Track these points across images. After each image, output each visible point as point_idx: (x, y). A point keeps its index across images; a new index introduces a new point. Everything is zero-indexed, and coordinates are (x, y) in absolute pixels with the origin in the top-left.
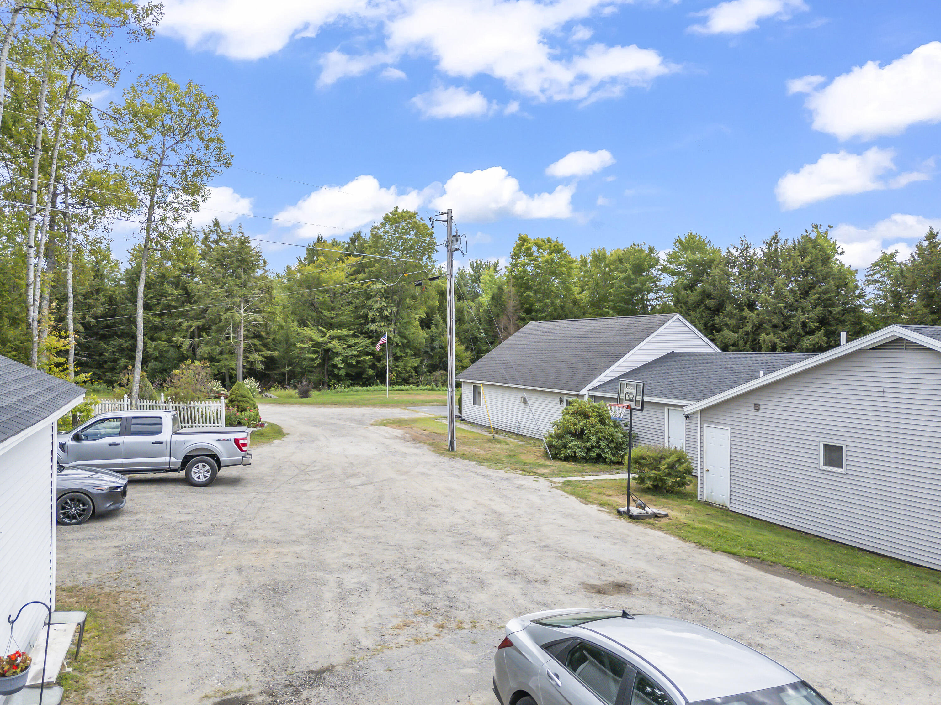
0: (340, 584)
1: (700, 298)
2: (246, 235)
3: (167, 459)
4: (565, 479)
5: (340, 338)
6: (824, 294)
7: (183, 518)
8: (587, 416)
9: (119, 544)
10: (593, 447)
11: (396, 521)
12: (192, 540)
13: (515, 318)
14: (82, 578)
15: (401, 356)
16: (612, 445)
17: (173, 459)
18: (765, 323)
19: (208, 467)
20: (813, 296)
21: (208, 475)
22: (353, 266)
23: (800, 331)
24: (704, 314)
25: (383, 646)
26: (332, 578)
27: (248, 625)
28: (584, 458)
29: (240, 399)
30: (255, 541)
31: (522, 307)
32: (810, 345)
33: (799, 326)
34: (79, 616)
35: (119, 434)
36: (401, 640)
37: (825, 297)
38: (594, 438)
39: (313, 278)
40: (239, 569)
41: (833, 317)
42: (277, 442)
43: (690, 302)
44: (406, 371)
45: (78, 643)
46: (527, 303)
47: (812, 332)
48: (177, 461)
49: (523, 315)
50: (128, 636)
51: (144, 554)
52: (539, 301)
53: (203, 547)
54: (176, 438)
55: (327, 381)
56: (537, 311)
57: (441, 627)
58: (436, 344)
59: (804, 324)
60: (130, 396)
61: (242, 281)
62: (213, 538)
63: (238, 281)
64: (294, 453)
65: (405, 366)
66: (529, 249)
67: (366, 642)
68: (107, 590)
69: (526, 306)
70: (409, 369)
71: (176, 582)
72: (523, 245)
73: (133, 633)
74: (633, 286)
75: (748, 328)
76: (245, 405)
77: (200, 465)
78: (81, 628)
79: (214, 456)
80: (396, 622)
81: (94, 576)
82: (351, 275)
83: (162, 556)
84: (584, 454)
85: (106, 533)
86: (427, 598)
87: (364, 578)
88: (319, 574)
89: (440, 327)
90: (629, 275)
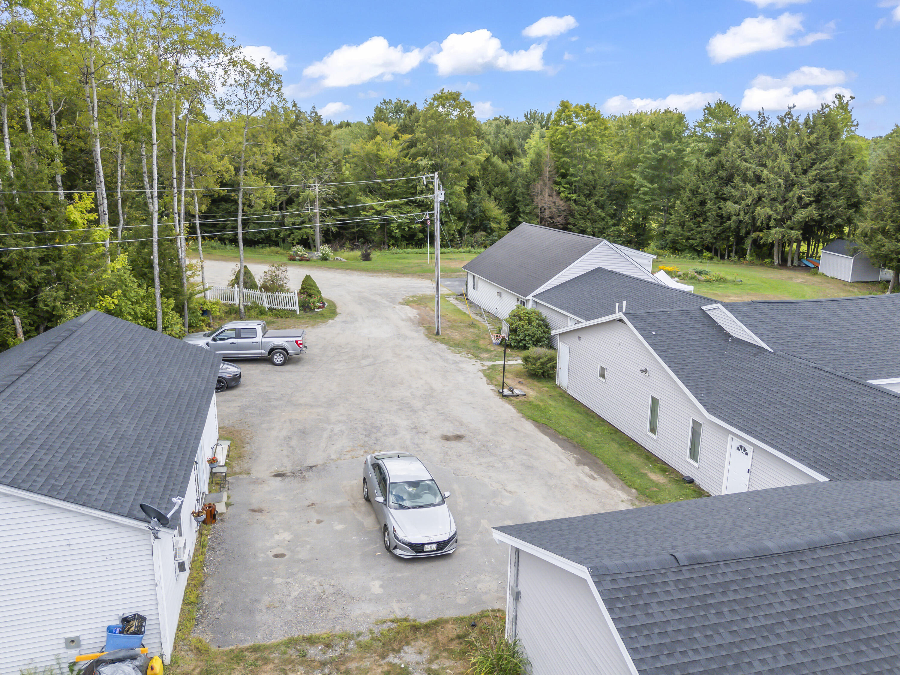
0: (332, 431)
1: (715, 168)
2: (319, 114)
3: (260, 351)
4: (493, 363)
5: (395, 206)
6: (824, 170)
7: (268, 389)
8: (520, 319)
9: (239, 405)
10: (521, 340)
11: (374, 394)
12: (272, 403)
13: (551, 182)
14: (226, 422)
15: (446, 222)
16: (534, 339)
17: (263, 351)
18: (764, 197)
19: (282, 356)
20: (813, 173)
21: (282, 360)
22: (406, 142)
23: (796, 204)
24: (716, 184)
25: (339, 459)
26: (329, 427)
27: (290, 447)
28: (515, 346)
29: (308, 287)
30: (301, 405)
31: (558, 172)
32: (801, 218)
33: (795, 200)
34: (228, 443)
35: (235, 338)
36: (347, 457)
37: (825, 173)
38: (522, 335)
39: (373, 155)
40: (290, 421)
41: (829, 192)
42: (331, 321)
43: (706, 172)
44: (449, 234)
45: (229, 452)
46: (564, 168)
47: (805, 206)
48: (265, 352)
49: (558, 180)
50: (245, 449)
51: (251, 411)
52: (575, 166)
53: (276, 408)
54: (264, 340)
55: (387, 241)
56: (572, 175)
57: (366, 452)
58: (476, 210)
59: (800, 198)
60: (239, 287)
61: (315, 164)
62: (282, 402)
63: (312, 164)
64: (338, 334)
65: (449, 230)
66: (569, 117)
67: (333, 457)
68: (237, 429)
69: (562, 171)
70: (452, 232)
71: (263, 426)
72: (563, 111)
73: (247, 448)
74: (659, 152)
75: (749, 201)
76: (312, 292)
77: (278, 354)
78: (229, 446)
79: (284, 349)
80: (348, 449)
81: (231, 422)
82: (405, 149)
83: (258, 412)
84: (516, 344)
85: (234, 398)
86: (366, 439)
87: (344, 428)
88: (325, 425)
89: (481, 193)
90: (657, 142)
